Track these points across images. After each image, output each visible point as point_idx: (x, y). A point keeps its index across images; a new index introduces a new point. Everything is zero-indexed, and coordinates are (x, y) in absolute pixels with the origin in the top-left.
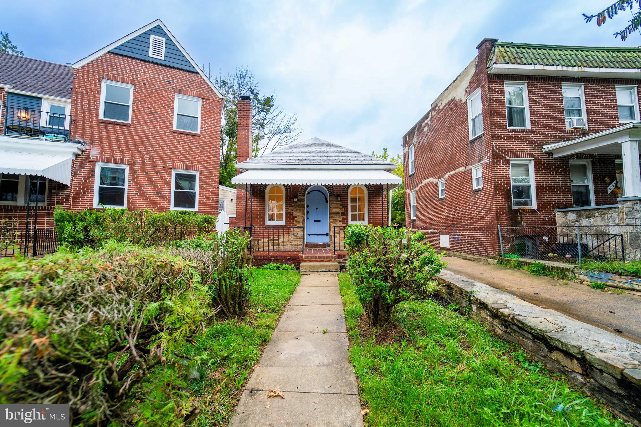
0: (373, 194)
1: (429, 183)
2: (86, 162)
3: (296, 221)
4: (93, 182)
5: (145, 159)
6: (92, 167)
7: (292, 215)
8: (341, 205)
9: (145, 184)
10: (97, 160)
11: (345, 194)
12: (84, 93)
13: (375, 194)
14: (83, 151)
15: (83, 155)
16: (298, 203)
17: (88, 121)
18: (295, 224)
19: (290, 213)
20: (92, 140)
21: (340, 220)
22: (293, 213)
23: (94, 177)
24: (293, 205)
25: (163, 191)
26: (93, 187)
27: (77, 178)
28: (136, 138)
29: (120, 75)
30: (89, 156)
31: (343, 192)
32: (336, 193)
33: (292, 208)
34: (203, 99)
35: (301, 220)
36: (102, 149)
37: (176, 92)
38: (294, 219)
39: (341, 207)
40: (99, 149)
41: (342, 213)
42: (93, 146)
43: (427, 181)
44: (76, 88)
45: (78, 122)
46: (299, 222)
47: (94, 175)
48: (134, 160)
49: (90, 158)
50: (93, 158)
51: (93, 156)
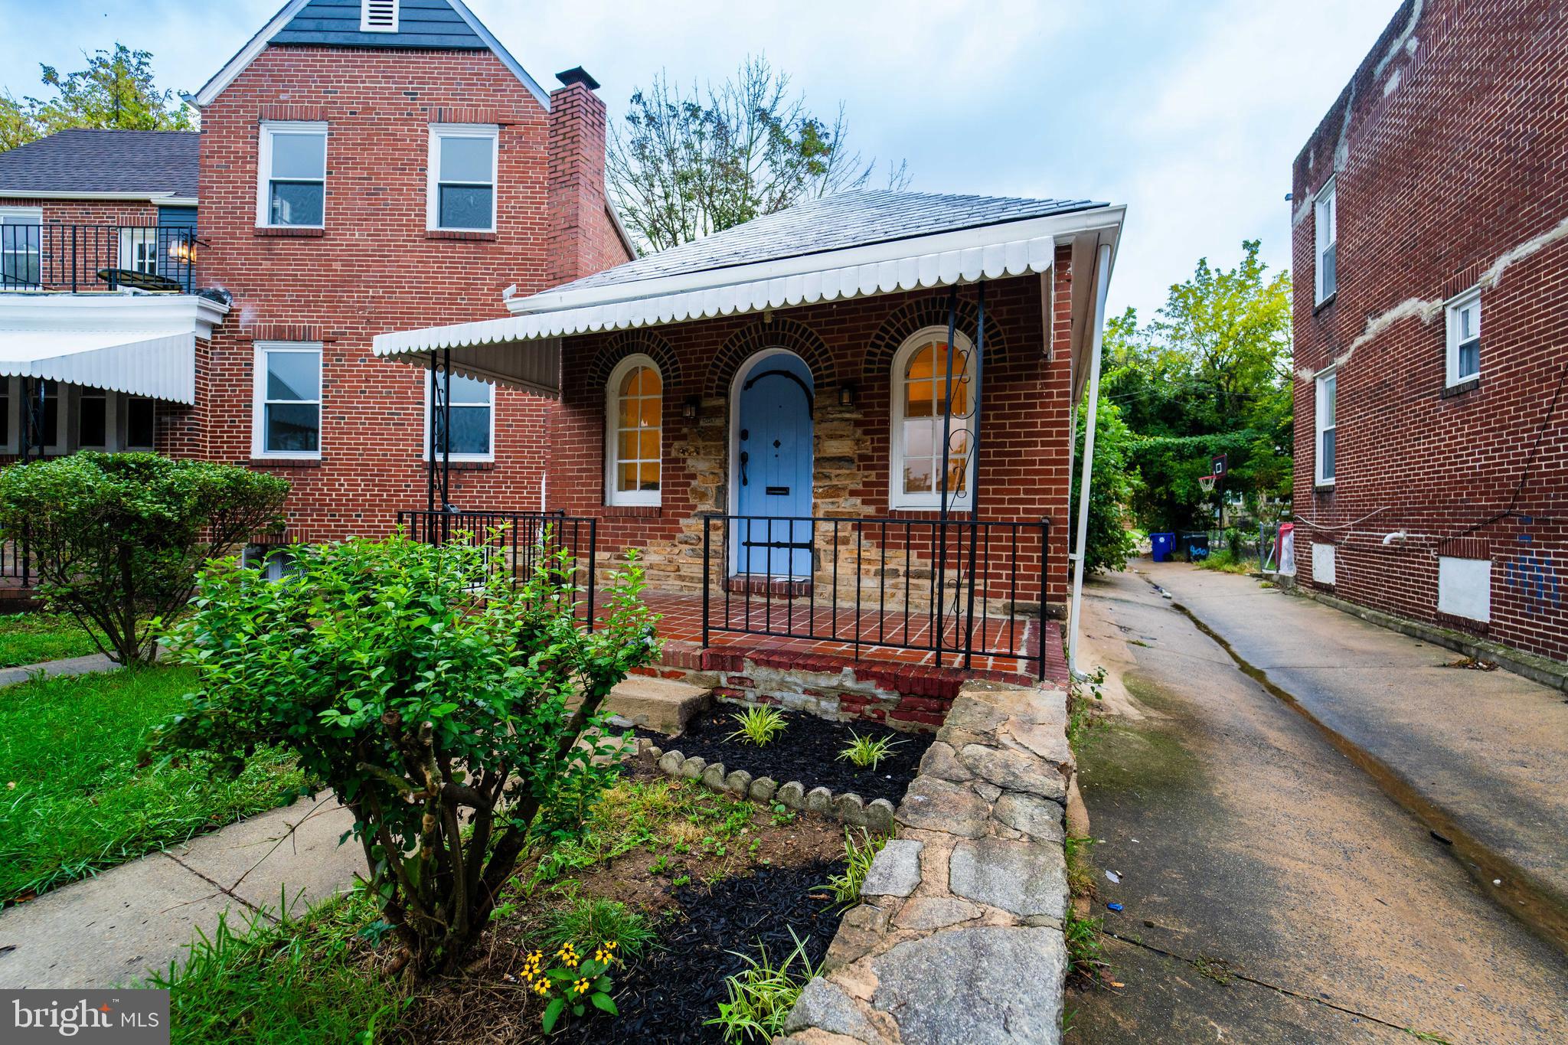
0: (1004, 369)
1: (1396, 324)
2: (233, 343)
3: (694, 491)
4: (249, 393)
5: (358, 323)
6: (246, 354)
7: (683, 468)
8: (857, 423)
9: (362, 392)
10: (254, 334)
11: (875, 379)
12: (222, 166)
13: (1013, 368)
14: (225, 315)
15: (226, 326)
16: (702, 423)
17: (233, 236)
18: (692, 502)
19: (676, 460)
20: (243, 285)
21: (853, 487)
22: (684, 461)
23: (252, 380)
24: (685, 430)
25: (403, 409)
26: (251, 406)
27: (216, 385)
28: (337, 266)
29: (297, 102)
30: (238, 326)
31: (867, 370)
32: (841, 374)
33: (682, 443)
34: (502, 125)
35: (712, 488)
36: (263, 305)
37: (431, 121)
38: (688, 485)
39: (859, 432)
40: (258, 305)
41: (862, 458)
42: (245, 300)
43: (1389, 316)
44: (207, 157)
45: (214, 243)
46: (703, 496)
47: (251, 375)
48: (333, 328)
49: (241, 332)
50: (246, 332)
51: (246, 327)
